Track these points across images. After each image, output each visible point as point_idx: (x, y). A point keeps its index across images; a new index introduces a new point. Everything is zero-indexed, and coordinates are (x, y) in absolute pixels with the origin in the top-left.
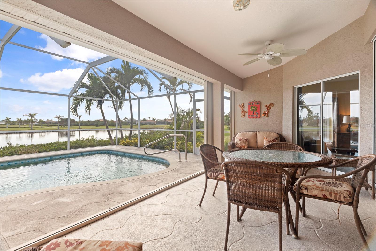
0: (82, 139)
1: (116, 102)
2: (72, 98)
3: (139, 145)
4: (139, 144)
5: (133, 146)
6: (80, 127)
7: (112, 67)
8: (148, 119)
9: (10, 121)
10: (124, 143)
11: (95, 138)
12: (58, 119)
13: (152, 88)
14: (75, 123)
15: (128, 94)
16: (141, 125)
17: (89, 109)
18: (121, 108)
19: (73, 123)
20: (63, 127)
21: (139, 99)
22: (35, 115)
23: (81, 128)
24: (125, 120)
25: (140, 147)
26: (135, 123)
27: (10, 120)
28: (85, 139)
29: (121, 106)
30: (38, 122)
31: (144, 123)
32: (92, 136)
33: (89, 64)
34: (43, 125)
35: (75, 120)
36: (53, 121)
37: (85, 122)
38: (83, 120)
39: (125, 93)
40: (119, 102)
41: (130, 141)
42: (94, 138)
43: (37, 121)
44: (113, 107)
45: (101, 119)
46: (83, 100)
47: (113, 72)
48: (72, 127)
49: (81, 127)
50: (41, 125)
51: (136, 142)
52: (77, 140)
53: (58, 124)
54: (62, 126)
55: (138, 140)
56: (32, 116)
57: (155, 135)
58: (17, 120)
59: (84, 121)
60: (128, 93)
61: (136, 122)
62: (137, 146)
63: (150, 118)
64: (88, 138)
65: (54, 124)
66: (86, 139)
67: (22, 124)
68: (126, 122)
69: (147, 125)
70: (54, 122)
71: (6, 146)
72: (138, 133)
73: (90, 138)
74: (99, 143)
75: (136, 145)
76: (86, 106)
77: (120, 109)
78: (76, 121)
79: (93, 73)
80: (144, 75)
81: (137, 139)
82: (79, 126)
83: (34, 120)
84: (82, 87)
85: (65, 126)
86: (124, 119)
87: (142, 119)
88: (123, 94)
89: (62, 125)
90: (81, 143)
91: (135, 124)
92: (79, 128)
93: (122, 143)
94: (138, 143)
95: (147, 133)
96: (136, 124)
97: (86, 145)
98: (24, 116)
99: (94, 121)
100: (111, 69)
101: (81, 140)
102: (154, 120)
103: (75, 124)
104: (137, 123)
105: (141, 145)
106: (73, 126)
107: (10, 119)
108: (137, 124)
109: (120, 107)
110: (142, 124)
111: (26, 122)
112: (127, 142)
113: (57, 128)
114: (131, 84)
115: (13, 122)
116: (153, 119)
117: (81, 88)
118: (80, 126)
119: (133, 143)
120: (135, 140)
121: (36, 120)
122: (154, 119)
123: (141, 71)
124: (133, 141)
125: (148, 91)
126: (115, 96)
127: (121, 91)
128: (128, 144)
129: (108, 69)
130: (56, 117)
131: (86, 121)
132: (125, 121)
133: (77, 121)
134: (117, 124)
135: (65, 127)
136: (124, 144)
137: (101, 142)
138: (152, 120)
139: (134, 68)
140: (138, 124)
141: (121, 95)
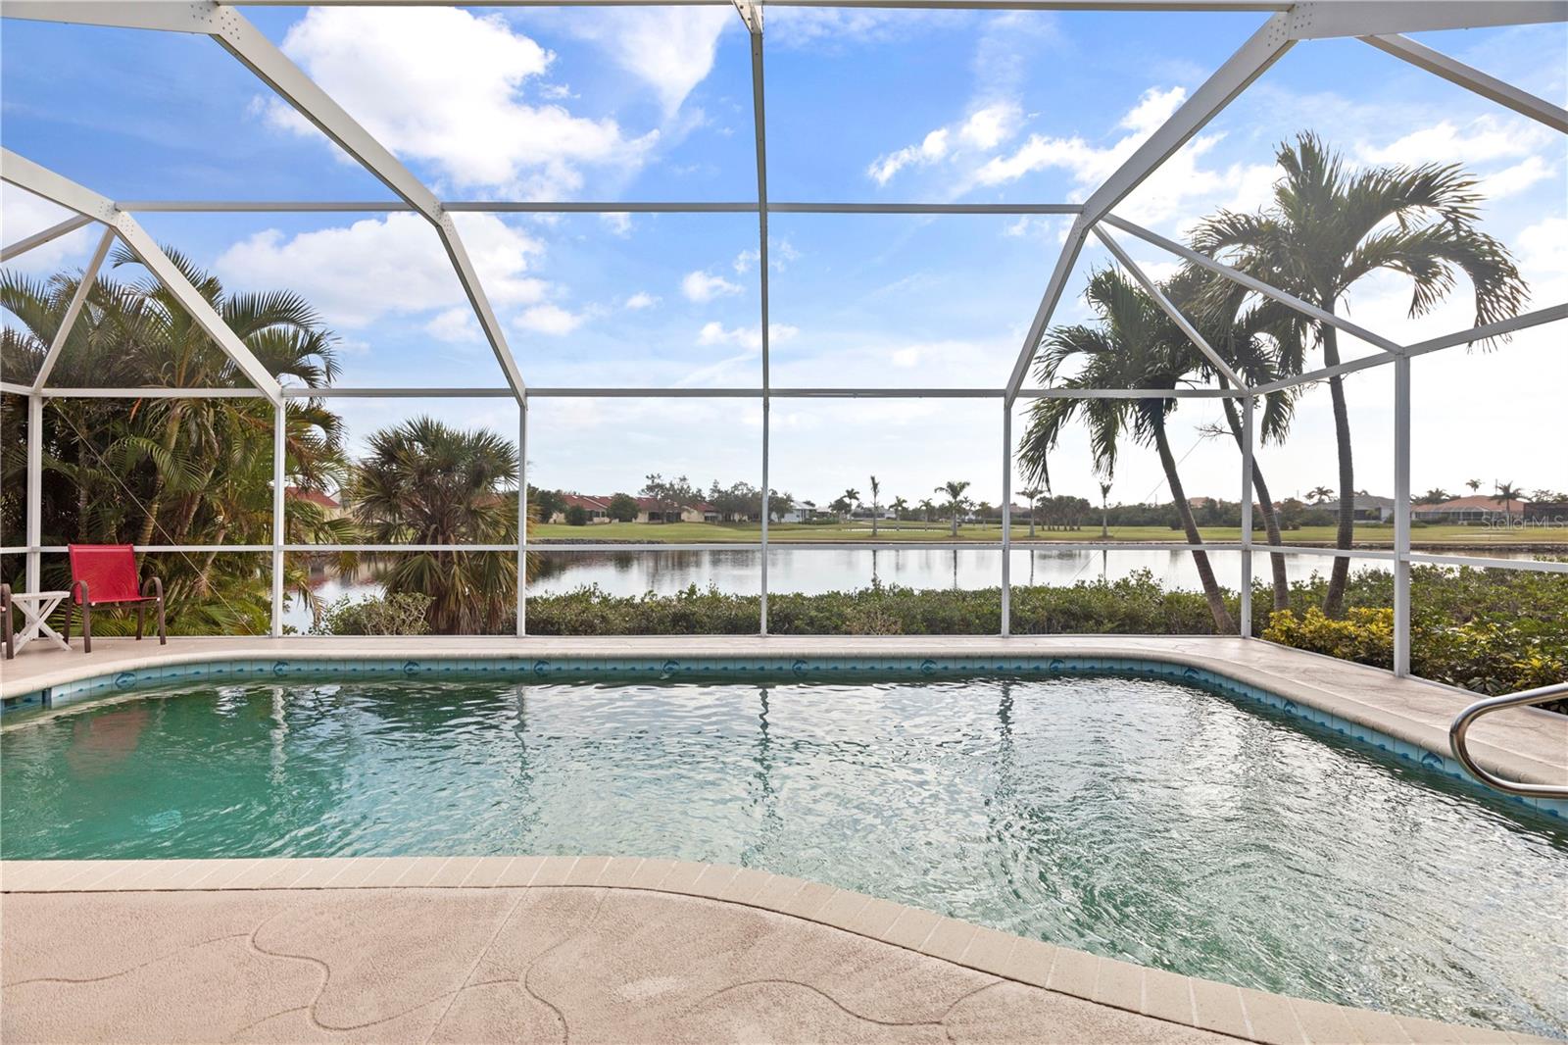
0: (1099, 581)
1: (1241, 400)
2: (1022, 405)
3: (1401, 656)
4: (1401, 649)
5: (1355, 660)
6: (1105, 532)
7: (1219, 217)
8: (1467, 492)
9: (904, 509)
10: (1289, 629)
11: (1157, 582)
12: (1029, 500)
13: (1513, 272)
14: (1087, 514)
15: (1322, 346)
16: (1414, 525)
17: (1110, 449)
18: (1275, 431)
19: (1082, 515)
20: (1049, 529)
21: (1400, 357)
22: (963, 486)
23: (1109, 534)
24: (1315, 500)
25: (1412, 673)
26: (1377, 513)
27: (904, 505)
28: (1111, 585)
29: (1275, 421)
30: (976, 513)
31: (1437, 511)
32: (1141, 572)
33: (1081, 213)
34: (987, 522)
35: (1088, 504)
36: (1019, 508)
37: (1129, 512)
38: (1120, 503)
39: (1300, 345)
40: (1263, 401)
41: (1334, 625)
42: (1151, 582)
43: (973, 508)
44: (1228, 428)
45: (1192, 499)
46: (1070, 409)
47: (1226, 240)
48: (1079, 529)
49: (1112, 531)
50: (981, 522)
51: (1380, 638)
52: (1080, 584)
53: (1030, 517)
54: (1046, 528)
55: (1396, 622)
56: (954, 490)
57: (1523, 587)
58: (922, 504)
59: (1124, 508)
60: (1318, 340)
61: (1379, 509)
62: (1387, 664)
63: (1474, 485)
64: (1124, 580)
65: (1022, 519)
66: (1118, 585)
67: (936, 517)
68: (1322, 507)
69: (1454, 523)
70: (1022, 511)
71: (867, 589)
72: (1392, 572)
73: (1133, 582)
74: (1169, 605)
75: (1377, 656)
76: (1095, 437)
77: (1272, 440)
78: (1092, 506)
79: (1117, 273)
80: (1447, 199)
81: (1388, 619)
82: (1101, 528)
83: (964, 506)
84: (1073, 350)
85: (1056, 527)
86: (1310, 496)
87: (1423, 493)
88: (1292, 353)
89: (1045, 524)
90: (1089, 601)
91: (1378, 518)
92: (1101, 534)
93: (1280, 630)
94: (1391, 643)
95: (1457, 575)
96: (1381, 522)
97: (1110, 610)
98: (936, 490)
99: (1163, 506)
100: (1217, 225)
101: (1095, 587)
102: (1508, 495)
103: (1091, 519)
104: (1385, 514)
105: (1413, 664)
106: (1082, 528)
107: (904, 501)
108: (1386, 522)
109: (1270, 427)
110: (1421, 522)
111: (945, 511)
112: (1312, 628)
113: (1028, 534)
114: (1341, 283)
115: (914, 510)
116: (1500, 493)
117: (1067, 353)
118: (1108, 528)
119: (1352, 639)
120: (1371, 621)
121: (972, 504)
122: (1506, 489)
123: (1414, 179)
124: (1350, 627)
125: (1480, 301)
126: (1240, 370)
127: (1274, 340)
128: (1319, 643)
129: (1198, 232)
130: (1023, 493)
131: (1130, 507)
132: (1314, 505)
133: (1097, 508)
134: (1247, 520)
135: (1054, 530)
136: (1294, 640)
137: (1178, 602)
138: (1496, 497)
139: (1361, 182)
140: (1390, 521)
141: (1274, 359)
